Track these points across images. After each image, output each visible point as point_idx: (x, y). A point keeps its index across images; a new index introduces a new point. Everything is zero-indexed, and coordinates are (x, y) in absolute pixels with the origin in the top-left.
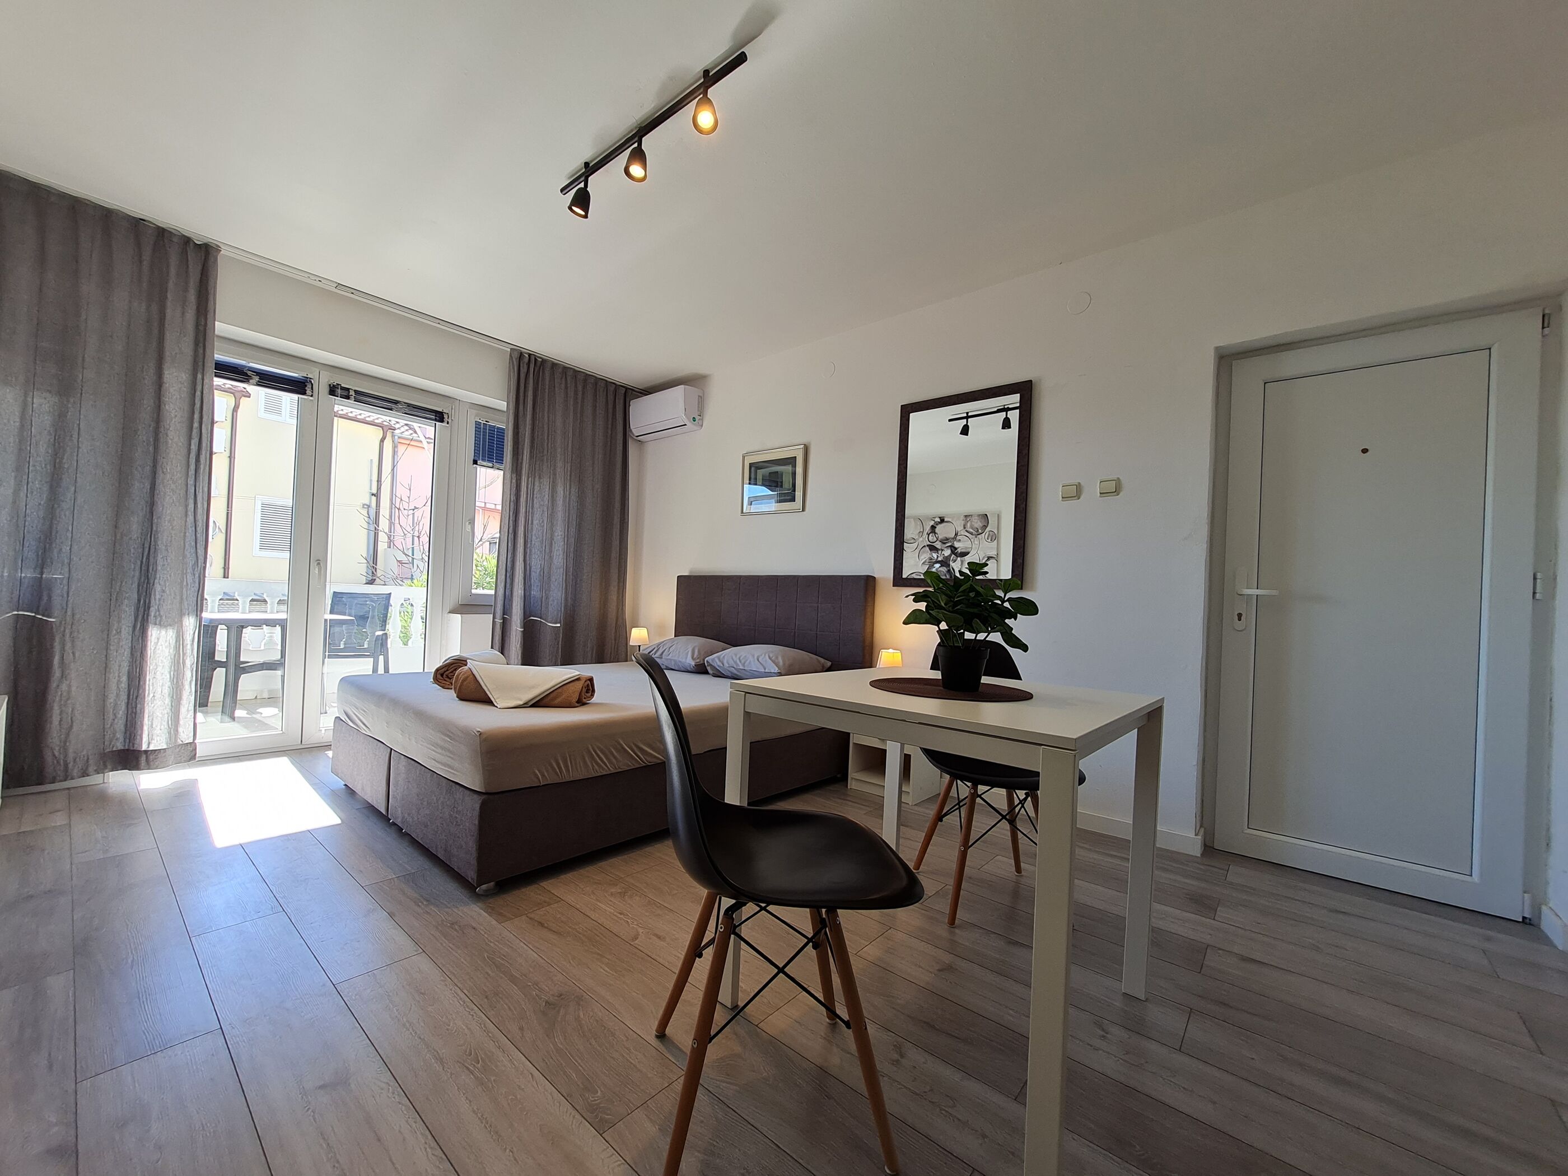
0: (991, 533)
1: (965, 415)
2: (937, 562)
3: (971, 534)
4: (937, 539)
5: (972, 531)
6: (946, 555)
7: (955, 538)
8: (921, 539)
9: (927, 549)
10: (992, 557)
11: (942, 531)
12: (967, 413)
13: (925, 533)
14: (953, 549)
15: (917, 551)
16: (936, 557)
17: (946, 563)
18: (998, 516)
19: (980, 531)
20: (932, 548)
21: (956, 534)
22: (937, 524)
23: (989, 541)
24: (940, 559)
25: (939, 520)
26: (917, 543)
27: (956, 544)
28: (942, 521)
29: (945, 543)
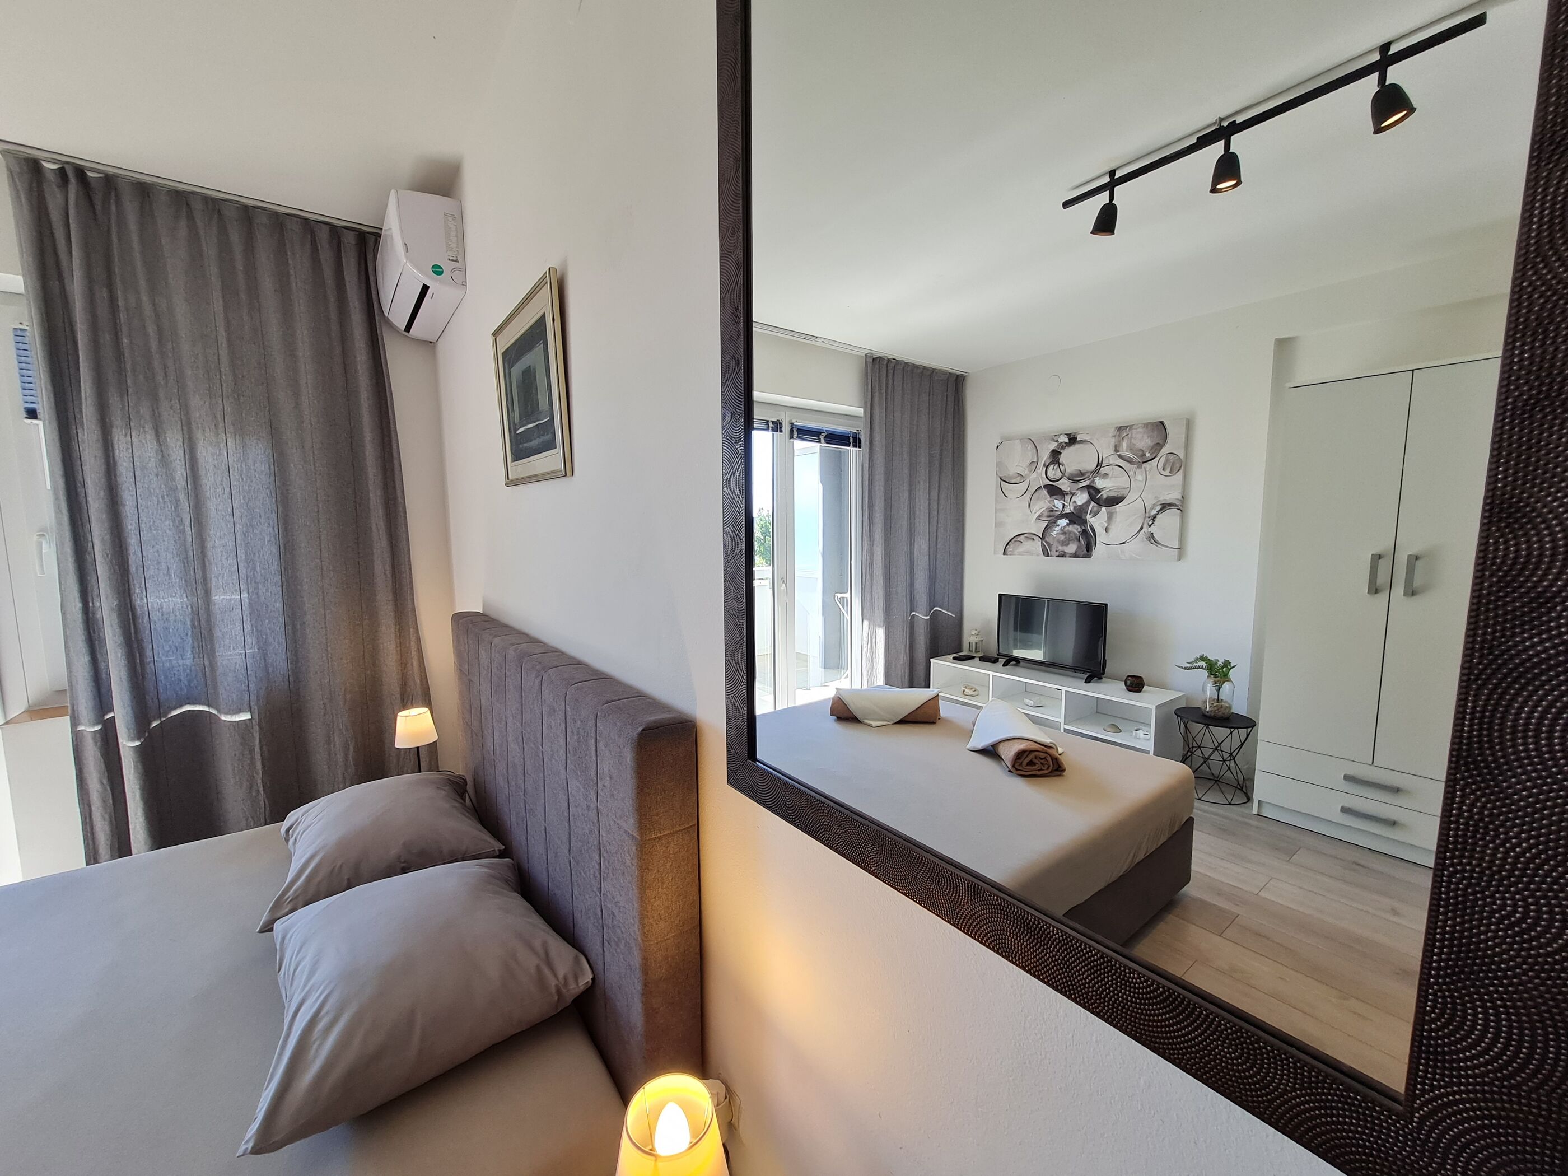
0: (1171, 457)
1: (1107, 179)
2: (1063, 516)
3: (1129, 461)
4: (1063, 473)
5: (1131, 455)
6: (1079, 503)
7: (1096, 471)
8: (1034, 475)
9: (1045, 492)
10: (1170, 505)
11: (1073, 460)
12: (1112, 173)
13: (1041, 464)
14: (1092, 491)
15: (1028, 496)
16: (1061, 508)
17: (1080, 517)
18: (1189, 425)
19: (1148, 455)
20: (1054, 491)
21: (1099, 464)
22: (1063, 448)
23: (1167, 473)
24: (1067, 510)
25: (1067, 440)
26: (1027, 481)
27: (1099, 483)
28: (1073, 440)
29: (1077, 482)
